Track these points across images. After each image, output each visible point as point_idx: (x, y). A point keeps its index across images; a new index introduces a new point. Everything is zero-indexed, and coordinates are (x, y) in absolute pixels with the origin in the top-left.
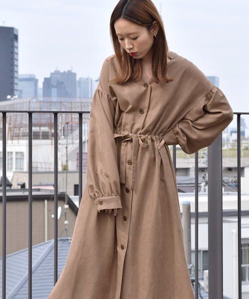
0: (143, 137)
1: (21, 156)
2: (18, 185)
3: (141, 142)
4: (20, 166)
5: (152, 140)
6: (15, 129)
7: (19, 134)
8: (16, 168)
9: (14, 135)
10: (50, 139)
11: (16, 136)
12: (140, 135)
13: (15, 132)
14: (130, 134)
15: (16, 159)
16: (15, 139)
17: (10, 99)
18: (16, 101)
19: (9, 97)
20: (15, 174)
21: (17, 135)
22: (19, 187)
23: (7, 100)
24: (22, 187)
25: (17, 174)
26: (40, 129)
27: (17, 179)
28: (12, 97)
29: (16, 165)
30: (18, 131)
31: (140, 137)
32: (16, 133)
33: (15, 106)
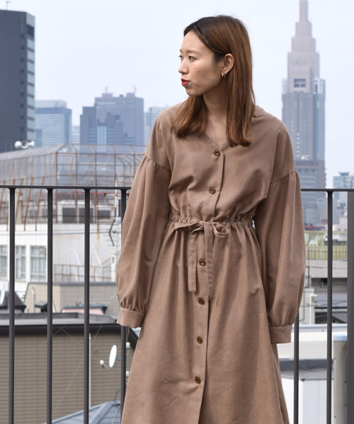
0: (219, 225)
1: (41, 253)
2: (36, 306)
3: (216, 232)
4: (40, 272)
5: (233, 229)
6: (31, 204)
7: (38, 212)
8: (32, 276)
9: (28, 215)
10: (96, 222)
11: (31, 217)
12: (214, 223)
13: (30, 208)
14: (201, 222)
15: (32, 258)
16: (29, 223)
17: (20, 149)
18: (31, 152)
19: (18, 144)
20: (31, 286)
21: (34, 215)
22: (38, 310)
23: (14, 149)
24: (42, 310)
25: (34, 286)
26: (76, 204)
27: (35, 295)
28: (24, 144)
29: (32, 271)
30: (36, 208)
31: (215, 225)
32: (31, 212)
33: (30, 160)
